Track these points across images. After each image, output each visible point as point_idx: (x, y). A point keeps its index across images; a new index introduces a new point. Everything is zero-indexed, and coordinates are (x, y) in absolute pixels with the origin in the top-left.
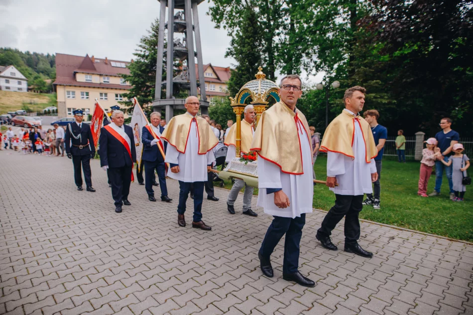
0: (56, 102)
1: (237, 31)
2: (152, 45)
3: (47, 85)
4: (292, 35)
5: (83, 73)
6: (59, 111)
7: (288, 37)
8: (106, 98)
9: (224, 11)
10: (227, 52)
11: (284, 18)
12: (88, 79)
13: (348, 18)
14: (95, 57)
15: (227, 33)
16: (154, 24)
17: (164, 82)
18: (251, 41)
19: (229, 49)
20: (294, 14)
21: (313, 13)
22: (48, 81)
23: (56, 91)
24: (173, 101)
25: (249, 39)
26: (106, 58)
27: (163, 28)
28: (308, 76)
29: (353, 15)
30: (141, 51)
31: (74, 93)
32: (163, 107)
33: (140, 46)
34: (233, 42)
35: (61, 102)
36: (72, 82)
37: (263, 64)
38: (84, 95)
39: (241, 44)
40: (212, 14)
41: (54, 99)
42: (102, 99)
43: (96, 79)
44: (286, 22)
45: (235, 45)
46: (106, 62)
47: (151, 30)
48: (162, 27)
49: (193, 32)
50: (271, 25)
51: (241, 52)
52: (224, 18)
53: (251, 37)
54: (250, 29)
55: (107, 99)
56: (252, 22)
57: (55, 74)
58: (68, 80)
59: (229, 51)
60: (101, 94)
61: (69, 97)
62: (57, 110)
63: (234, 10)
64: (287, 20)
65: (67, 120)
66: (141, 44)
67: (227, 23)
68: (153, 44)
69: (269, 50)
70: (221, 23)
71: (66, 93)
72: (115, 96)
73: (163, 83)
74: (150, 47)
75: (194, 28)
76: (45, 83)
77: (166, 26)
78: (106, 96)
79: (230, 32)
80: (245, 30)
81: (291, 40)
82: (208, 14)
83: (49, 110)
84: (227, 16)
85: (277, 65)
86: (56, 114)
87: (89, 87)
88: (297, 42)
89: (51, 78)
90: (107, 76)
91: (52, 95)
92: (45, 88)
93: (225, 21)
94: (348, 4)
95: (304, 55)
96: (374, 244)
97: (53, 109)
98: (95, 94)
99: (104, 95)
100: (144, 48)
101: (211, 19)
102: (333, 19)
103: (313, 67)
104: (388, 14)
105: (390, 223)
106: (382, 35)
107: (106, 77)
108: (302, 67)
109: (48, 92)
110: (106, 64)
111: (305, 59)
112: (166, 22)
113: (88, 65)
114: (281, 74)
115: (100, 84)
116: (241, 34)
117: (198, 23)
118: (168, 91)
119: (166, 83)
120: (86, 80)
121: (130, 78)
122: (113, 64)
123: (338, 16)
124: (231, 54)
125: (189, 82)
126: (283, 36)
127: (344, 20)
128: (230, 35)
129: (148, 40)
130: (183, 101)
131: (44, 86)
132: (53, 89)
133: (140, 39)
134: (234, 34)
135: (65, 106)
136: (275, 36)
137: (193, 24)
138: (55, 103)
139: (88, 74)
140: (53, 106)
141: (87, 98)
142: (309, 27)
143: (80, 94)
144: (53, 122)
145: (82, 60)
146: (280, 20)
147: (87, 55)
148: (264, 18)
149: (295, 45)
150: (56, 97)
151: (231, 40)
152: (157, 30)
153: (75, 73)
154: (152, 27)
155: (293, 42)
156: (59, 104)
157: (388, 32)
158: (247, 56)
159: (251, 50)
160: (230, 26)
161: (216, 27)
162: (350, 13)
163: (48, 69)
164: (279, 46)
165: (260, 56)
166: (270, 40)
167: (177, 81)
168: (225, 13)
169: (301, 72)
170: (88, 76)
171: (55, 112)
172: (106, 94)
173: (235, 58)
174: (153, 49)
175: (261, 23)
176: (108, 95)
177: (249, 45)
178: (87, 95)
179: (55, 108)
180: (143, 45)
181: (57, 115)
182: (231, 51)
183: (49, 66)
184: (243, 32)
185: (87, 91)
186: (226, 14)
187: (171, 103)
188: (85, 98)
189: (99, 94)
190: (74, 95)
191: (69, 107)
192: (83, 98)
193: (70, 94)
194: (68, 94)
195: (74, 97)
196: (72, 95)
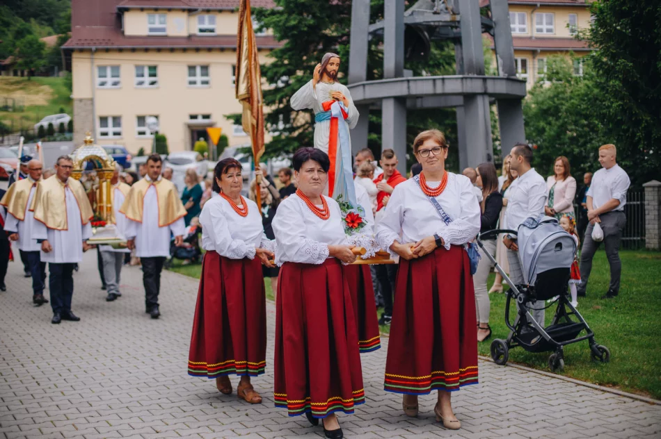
3: (46, 50)
6: (76, 126)
8: (205, 78)
12: (157, 25)
17: (378, 25)
22: (51, 40)
23: (69, 67)
24: (405, 85)
31: (116, 70)
32: (373, 104)
35: (82, 100)
36: (113, 40)
38: (142, 75)
42: (194, 83)
43: (178, 26)
57: (70, 21)
58: (101, 34)
60: (192, 69)
61: (103, 84)
62: (71, 123)
71: (96, 71)
72: (230, 70)
73: (373, 28)
76: (42, 47)
78: (207, 75)
83: (50, 125)
89: (56, 33)
91: (59, 79)
92: (43, 62)
97: (62, 120)
98: (173, 71)
99: (198, 70)
109: (49, 72)
115: (190, 37)
118: (391, 53)
119: (382, 29)
120: (151, 30)
121: (275, 19)
125: (458, 18)
130: (439, 83)
131: (40, 56)
132: (62, 61)
135: (93, 111)
139: (156, 10)
140: (63, 112)
141: (153, 83)
143: (134, 72)
150: (70, 87)
153: (121, 12)
156: (76, 106)
167: (419, 19)
170: (157, 17)
171: (67, 130)
172: (205, 69)
176: (212, 70)
178: (151, 75)
179: (66, 119)
181: (72, 139)
185: (152, 64)
187: (400, 90)
189: (186, 70)
190: (118, 76)
191: (104, 114)
192: (141, 83)
193: (105, 76)
194: (100, 77)
195: (115, 84)
196: (113, 76)
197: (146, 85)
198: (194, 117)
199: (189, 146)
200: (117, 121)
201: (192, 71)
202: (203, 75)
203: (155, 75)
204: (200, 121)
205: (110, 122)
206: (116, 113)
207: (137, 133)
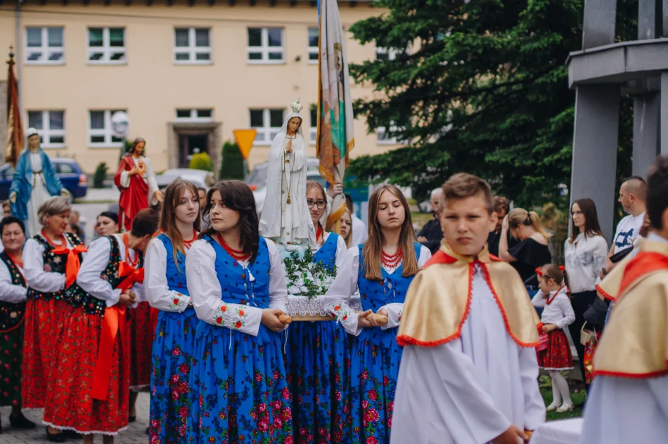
8: (203, 50)
31: (56, 32)
38: (100, 44)
42: (185, 56)
55: (205, 56)
60: (181, 33)
61: (35, 57)
71: (24, 38)
72: (245, 37)
78: (206, 44)
87: (129, 2)
99: (192, 36)
141: (117, 57)
143: (86, 37)
172: (203, 33)
176: (214, 36)
178: (113, 44)
185: (117, 23)
189: (172, 36)
190: (60, 45)
191: (35, 106)
192: (97, 56)
193: (39, 45)
194: (30, 45)
195: (55, 57)
196: (51, 45)
197: (106, 59)
198: (183, 113)
199: (175, 161)
200: (58, 118)
201: (182, 38)
202: (199, 44)
203: (120, 44)
204: (194, 119)
205: (46, 119)
206: (57, 106)
207: (89, 139)
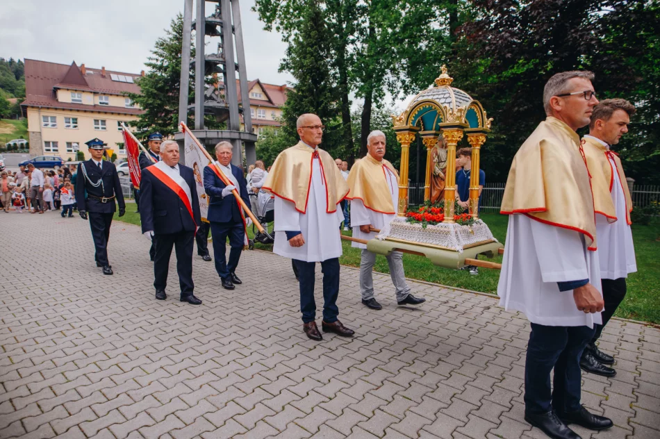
0: (26, 132)
1: (296, 35)
2: (172, 52)
3: (11, 106)
4: (372, 43)
5: (68, 90)
6: (31, 145)
7: (365, 46)
9: (277, 7)
10: (282, 64)
11: (360, 20)
12: (77, 98)
13: (447, 22)
14: (86, 66)
15: (282, 37)
16: (176, 21)
17: (192, 105)
18: (315, 51)
19: (284, 60)
20: (374, 15)
21: (400, 15)
22: (13, 101)
23: (25, 115)
24: (205, 133)
25: (312, 47)
26: (103, 68)
27: (190, 28)
28: (394, 99)
29: (453, 19)
30: (157, 60)
31: (54, 119)
33: (155, 53)
34: (290, 51)
35: (33, 132)
36: (51, 103)
37: (333, 82)
38: (69, 123)
39: (300, 54)
40: (260, 10)
41: (23, 127)
42: (98, 128)
43: (88, 99)
44: (363, 25)
45: (293, 55)
46: (103, 74)
47: (171, 30)
48: (187, 27)
49: (233, 35)
50: (343, 29)
51: (302, 66)
52: (277, 16)
53: (315, 44)
54: (313, 34)
55: (105, 128)
56: (315, 23)
57: (24, 91)
58: (44, 99)
59: (284, 63)
60: (96, 121)
61: (46, 125)
62: (28, 144)
63: (292, 5)
64: (364, 22)
65: (44, 159)
66: (156, 50)
67: (282, 23)
68: (174, 50)
69: (340, 63)
70: (273, 23)
71: (42, 119)
72: (117, 124)
73: (190, 107)
74: (170, 54)
75: (233, 30)
76: (7, 103)
77: (194, 26)
78: (105, 125)
79: (286, 35)
80: (307, 35)
81: (370, 50)
82: (254, 9)
83: (15, 144)
84: (281, 13)
85: (351, 84)
86: (26, 150)
87: (78, 111)
88: (378, 53)
89: (16, 97)
90: (104, 94)
91: (20, 121)
92: (9, 111)
93: (278, 21)
94: (445, 4)
95: (388, 71)
96: (464, 316)
97: (22, 142)
98: (86, 121)
99: (100, 122)
100: (161, 56)
101: (258, 17)
102: (426, 23)
103: (401, 88)
104: (496, 21)
105: (488, 291)
106: (487, 48)
107: (104, 97)
108: (385, 88)
109: (12, 117)
110: (103, 77)
111: (389, 77)
112: (193, 20)
113: (75, 77)
114: (356, 97)
115: (95, 106)
116: (301, 39)
117: (240, 23)
118: (198, 119)
119: (194, 108)
120: (73, 100)
121: (141, 99)
122: (114, 77)
123: (433, 19)
124: (288, 67)
125: (228, 105)
126: (359, 45)
127: (441, 25)
128: (286, 40)
129: (167, 45)
130: (220, 133)
131: (7, 109)
132: (20, 112)
133: (155, 43)
134: (291, 39)
135: (41, 139)
136: (348, 44)
137: (232, 24)
138: (24, 133)
139: (76, 91)
140: (22, 138)
141: (75, 127)
142: (394, 33)
143: (64, 120)
144: (22, 162)
145: (65, 70)
146: (355, 22)
147: (74, 62)
148: (333, 18)
149: (375, 58)
150: (27, 125)
151: (287, 48)
152: (179, 30)
153: (55, 90)
154: (173, 25)
155: (372, 53)
156: (31, 134)
157: (494, 44)
158: (310, 71)
159: (315, 63)
160: (286, 28)
161: (265, 29)
162: (448, 15)
163: (11, 82)
164: (355, 57)
165: (328, 71)
166: (341, 50)
167: (211, 105)
168: (278, 9)
169: (384, 95)
170: (76, 94)
171: (25, 148)
172: (104, 122)
173: (293, 73)
174: (174, 58)
175: (328, 25)
176: (107, 123)
177: (312, 56)
178: (74, 123)
179: (25, 142)
180: (160, 51)
181: (28, 152)
182: (287, 64)
183: (13, 78)
184: (304, 37)
185: (75, 117)
186: (280, 11)
187: (203, 135)
188: (71, 127)
189: (93, 122)
190: (55, 122)
191: (47, 140)
192: (69, 126)
193: (47, 121)
194: (44, 121)
196: (52, 122)
200: (55, 144)
202: (102, 125)
203: (76, 123)
205: (51, 144)
207: (67, 151)
